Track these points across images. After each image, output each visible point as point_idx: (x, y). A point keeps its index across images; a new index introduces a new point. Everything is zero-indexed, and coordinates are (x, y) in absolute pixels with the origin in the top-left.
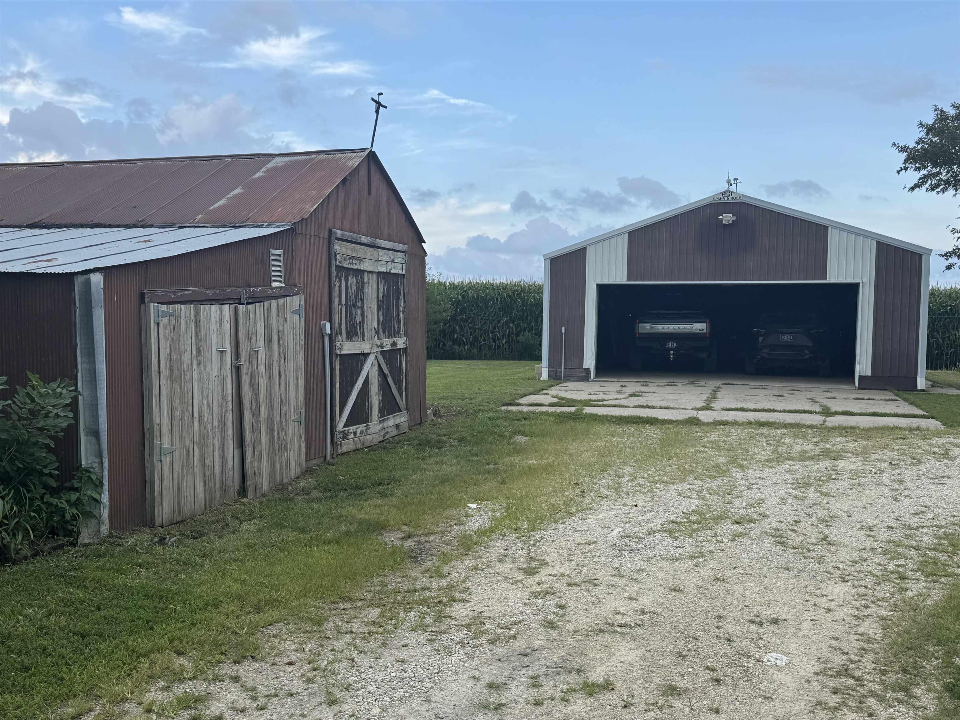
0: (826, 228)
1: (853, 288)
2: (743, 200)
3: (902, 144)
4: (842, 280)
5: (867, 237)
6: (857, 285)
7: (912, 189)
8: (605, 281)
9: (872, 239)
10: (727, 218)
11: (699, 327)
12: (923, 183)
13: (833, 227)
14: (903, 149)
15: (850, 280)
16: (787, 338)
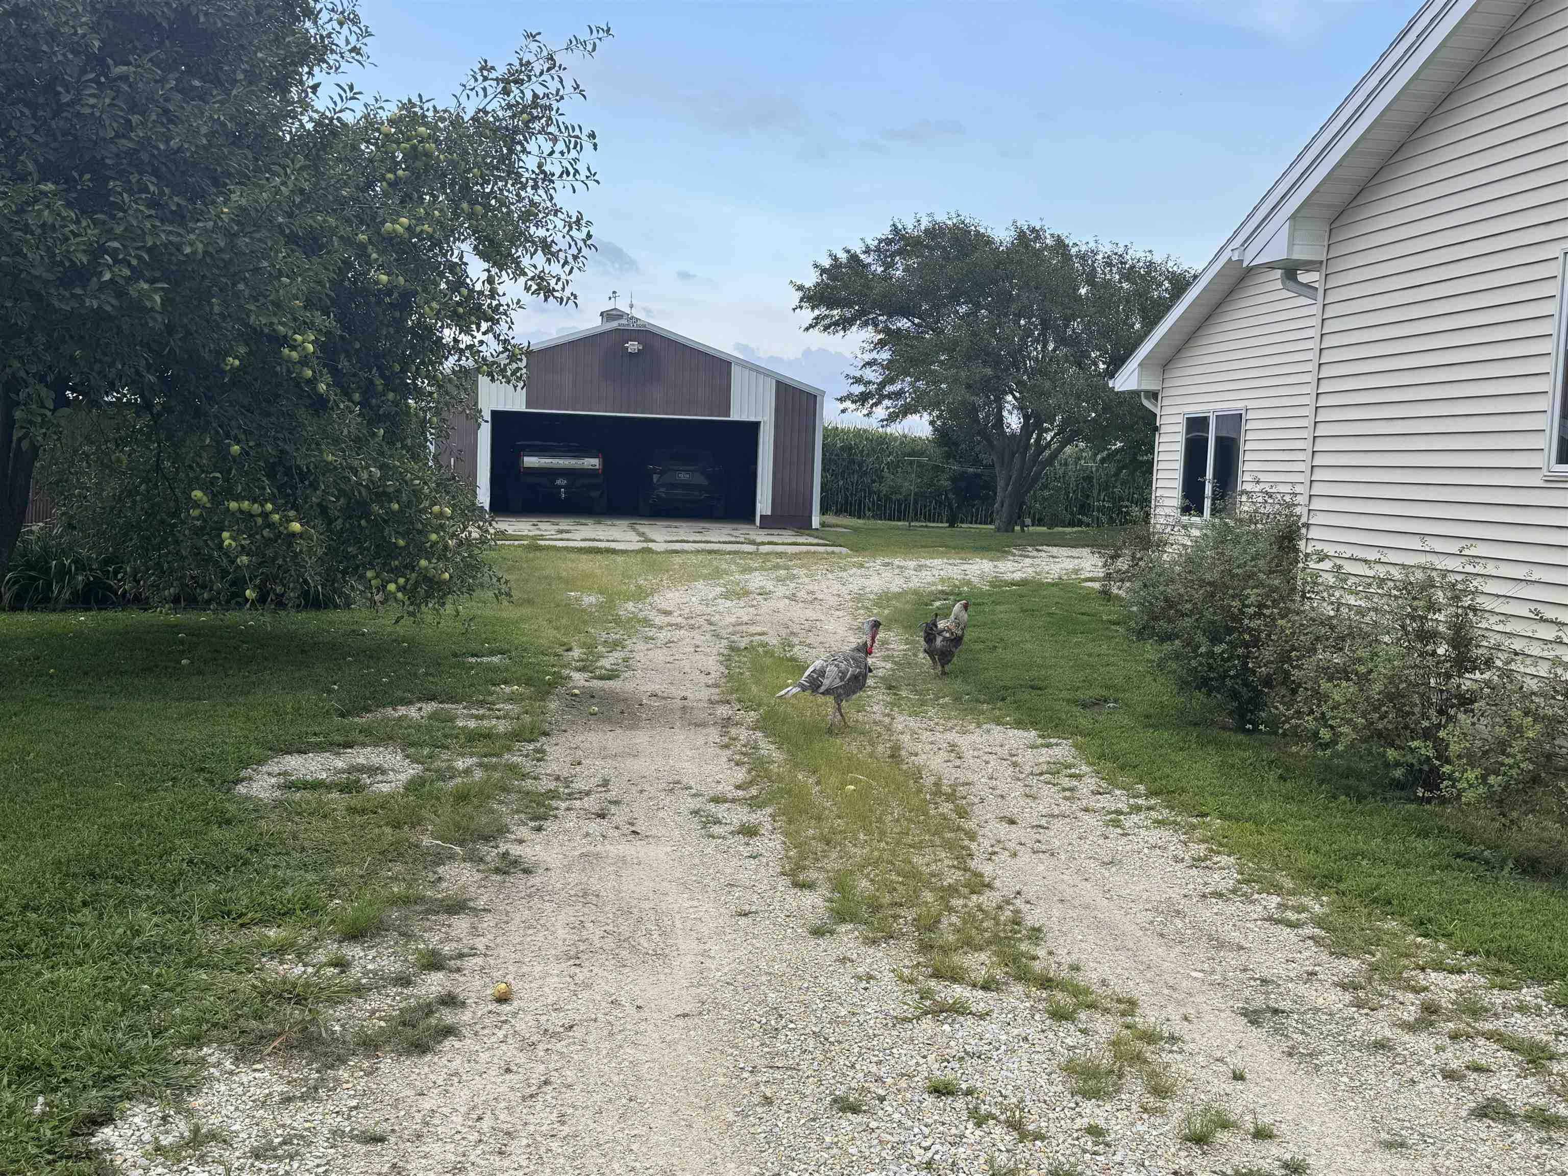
0: (729, 364)
1: (753, 428)
2: (649, 328)
3: (798, 283)
4: (744, 418)
5: (768, 375)
6: (757, 424)
7: (807, 329)
8: (501, 408)
9: (772, 377)
10: (633, 346)
11: (592, 463)
12: (816, 324)
13: (737, 364)
14: (800, 288)
15: (752, 419)
16: (683, 476)
